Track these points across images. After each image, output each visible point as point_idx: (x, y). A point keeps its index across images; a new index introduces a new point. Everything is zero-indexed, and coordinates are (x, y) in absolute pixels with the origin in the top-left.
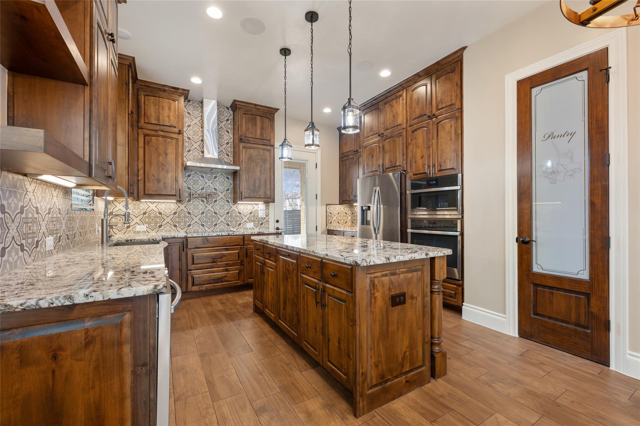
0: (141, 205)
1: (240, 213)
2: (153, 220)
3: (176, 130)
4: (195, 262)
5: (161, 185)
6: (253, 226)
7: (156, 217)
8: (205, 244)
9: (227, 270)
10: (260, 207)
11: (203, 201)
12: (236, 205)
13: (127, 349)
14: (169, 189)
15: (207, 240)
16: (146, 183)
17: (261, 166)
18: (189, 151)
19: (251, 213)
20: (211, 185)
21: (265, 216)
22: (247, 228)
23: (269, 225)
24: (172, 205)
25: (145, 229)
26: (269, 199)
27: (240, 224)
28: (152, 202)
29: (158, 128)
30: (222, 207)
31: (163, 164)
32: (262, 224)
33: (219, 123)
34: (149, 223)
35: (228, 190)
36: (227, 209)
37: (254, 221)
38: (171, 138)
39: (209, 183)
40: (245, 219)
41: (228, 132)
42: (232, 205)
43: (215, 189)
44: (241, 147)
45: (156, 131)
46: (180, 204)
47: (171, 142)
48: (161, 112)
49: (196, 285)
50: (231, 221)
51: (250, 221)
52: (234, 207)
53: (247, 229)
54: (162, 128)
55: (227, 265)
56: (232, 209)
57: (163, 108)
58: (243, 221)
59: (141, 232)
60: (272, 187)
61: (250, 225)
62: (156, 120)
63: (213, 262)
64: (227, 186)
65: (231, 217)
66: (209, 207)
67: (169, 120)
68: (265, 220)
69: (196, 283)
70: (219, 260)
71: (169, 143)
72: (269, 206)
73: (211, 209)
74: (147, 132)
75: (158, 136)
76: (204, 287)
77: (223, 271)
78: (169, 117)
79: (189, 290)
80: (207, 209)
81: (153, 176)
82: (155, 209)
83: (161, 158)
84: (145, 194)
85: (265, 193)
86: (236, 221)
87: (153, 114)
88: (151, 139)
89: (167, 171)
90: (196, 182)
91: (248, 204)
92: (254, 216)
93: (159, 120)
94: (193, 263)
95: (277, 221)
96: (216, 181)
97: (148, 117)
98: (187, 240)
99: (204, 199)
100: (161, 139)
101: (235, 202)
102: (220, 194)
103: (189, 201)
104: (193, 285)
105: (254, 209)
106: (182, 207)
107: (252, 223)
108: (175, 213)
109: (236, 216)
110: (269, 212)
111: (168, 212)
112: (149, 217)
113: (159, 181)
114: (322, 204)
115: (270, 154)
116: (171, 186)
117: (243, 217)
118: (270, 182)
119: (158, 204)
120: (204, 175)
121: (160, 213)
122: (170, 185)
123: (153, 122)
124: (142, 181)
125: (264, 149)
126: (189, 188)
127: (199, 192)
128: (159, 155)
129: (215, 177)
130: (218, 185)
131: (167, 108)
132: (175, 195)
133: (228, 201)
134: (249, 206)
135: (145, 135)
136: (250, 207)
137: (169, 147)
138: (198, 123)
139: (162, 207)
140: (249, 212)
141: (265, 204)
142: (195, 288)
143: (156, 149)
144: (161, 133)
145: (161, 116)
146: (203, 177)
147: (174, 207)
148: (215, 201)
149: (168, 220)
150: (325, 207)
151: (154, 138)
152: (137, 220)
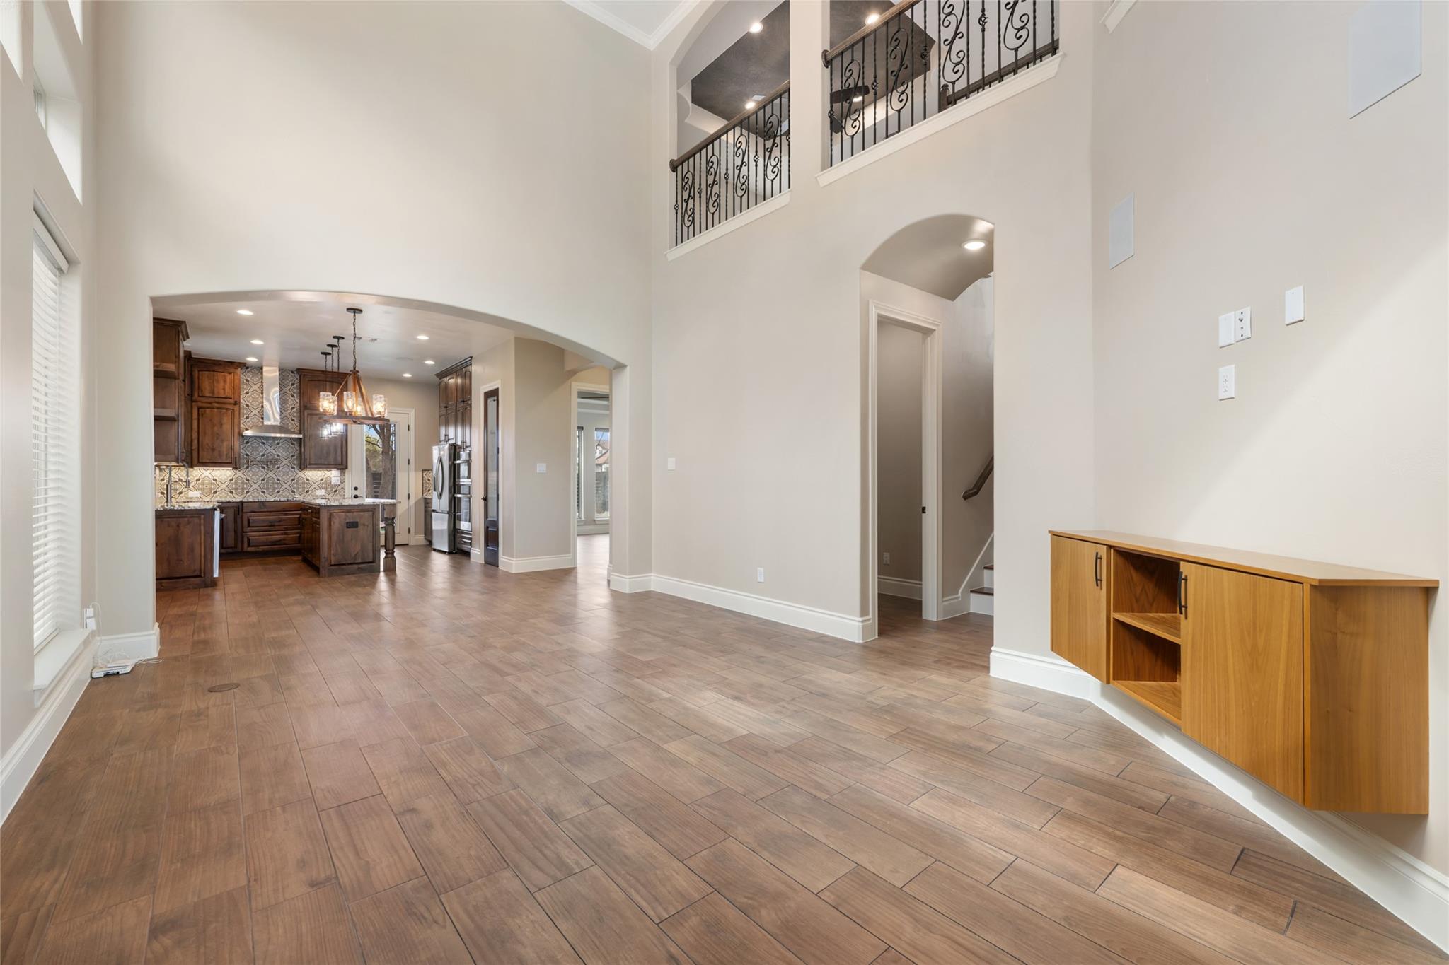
1: (308, 480)
2: (207, 486)
3: (232, 401)
4: (251, 525)
5: (216, 453)
6: (324, 494)
7: (210, 483)
8: (261, 508)
9: (285, 534)
10: (334, 475)
11: (263, 468)
12: (303, 472)
14: (224, 457)
15: (263, 505)
16: (200, 453)
18: (247, 418)
19: (322, 480)
20: (273, 452)
21: (339, 483)
23: (344, 492)
24: (228, 471)
25: (198, 496)
26: (342, 466)
27: (308, 491)
28: (207, 469)
29: (212, 400)
30: (286, 474)
31: (217, 434)
32: (336, 491)
33: (283, 387)
34: (203, 489)
35: (293, 456)
36: (292, 476)
37: (326, 488)
38: (227, 409)
39: (270, 449)
40: (315, 486)
41: (293, 396)
42: (298, 472)
43: (278, 456)
44: (306, 414)
45: (211, 403)
46: (236, 471)
47: (226, 412)
48: (215, 384)
49: (253, 546)
50: (297, 488)
51: (321, 488)
52: (301, 474)
53: (317, 496)
54: (217, 400)
55: (287, 529)
56: (298, 476)
57: (218, 382)
58: (312, 487)
59: (194, 498)
60: (344, 453)
61: (321, 492)
62: (210, 393)
63: (270, 526)
64: (291, 454)
65: (297, 483)
66: (271, 474)
67: (225, 392)
68: (340, 488)
69: (251, 545)
70: (276, 524)
71: (223, 414)
72: (344, 473)
73: (273, 476)
74: (200, 404)
75: (213, 408)
76: (261, 549)
77: (282, 534)
78: (224, 389)
79: (245, 550)
80: (268, 476)
81: (207, 444)
82: (210, 476)
83: (216, 428)
84: (199, 462)
85: (335, 459)
86: (304, 488)
87: (208, 387)
88: (205, 411)
89: (222, 441)
90: (255, 449)
91: (319, 470)
92: (326, 483)
93: (213, 393)
94: (249, 526)
95: (356, 489)
96: (279, 447)
97: (202, 391)
98: (242, 505)
99: (265, 466)
100: (215, 410)
101: (302, 468)
102: (283, 460)
103: (247, 467)
104: (249, 546)
105: (326, 476)
106: (239, 473)
107: (324, 490)
108: (231, 480)
109: (303, 483)
110: (345, 479)
111: (223, 479)
112: (203, 484)
113: (213, 450)
114: (416, 470)
116: (227, 454)
117: (312, 484)
118: (342, 448)
119: (212, 471)
121: (215, 480)
122: (225, 453)
123: (208, 395)
124: (196, 450)
126: (247, 455)
127: (258, 459)
128: (214, 425)
129: (278, 443)
130: (280, 452)
131: (222, 382)
132: (231, 463)
133: (293, 468)
134: (319, 472)
135: (200, 408)
136: (320, 474)
137: (225, 418)
138: (258, 390)
139: (216, 474)
140: (320, 479)
141: (339, 471)
142: (250, 549)
143: (211, 420)
144: (216, 405)
145: (215, 389)
146: (263, 443)
147: (230, 473)
148: (278, 468)
149: (224, 486)
150: (421, 473)
151: (208, 410)
152: (189, 487)
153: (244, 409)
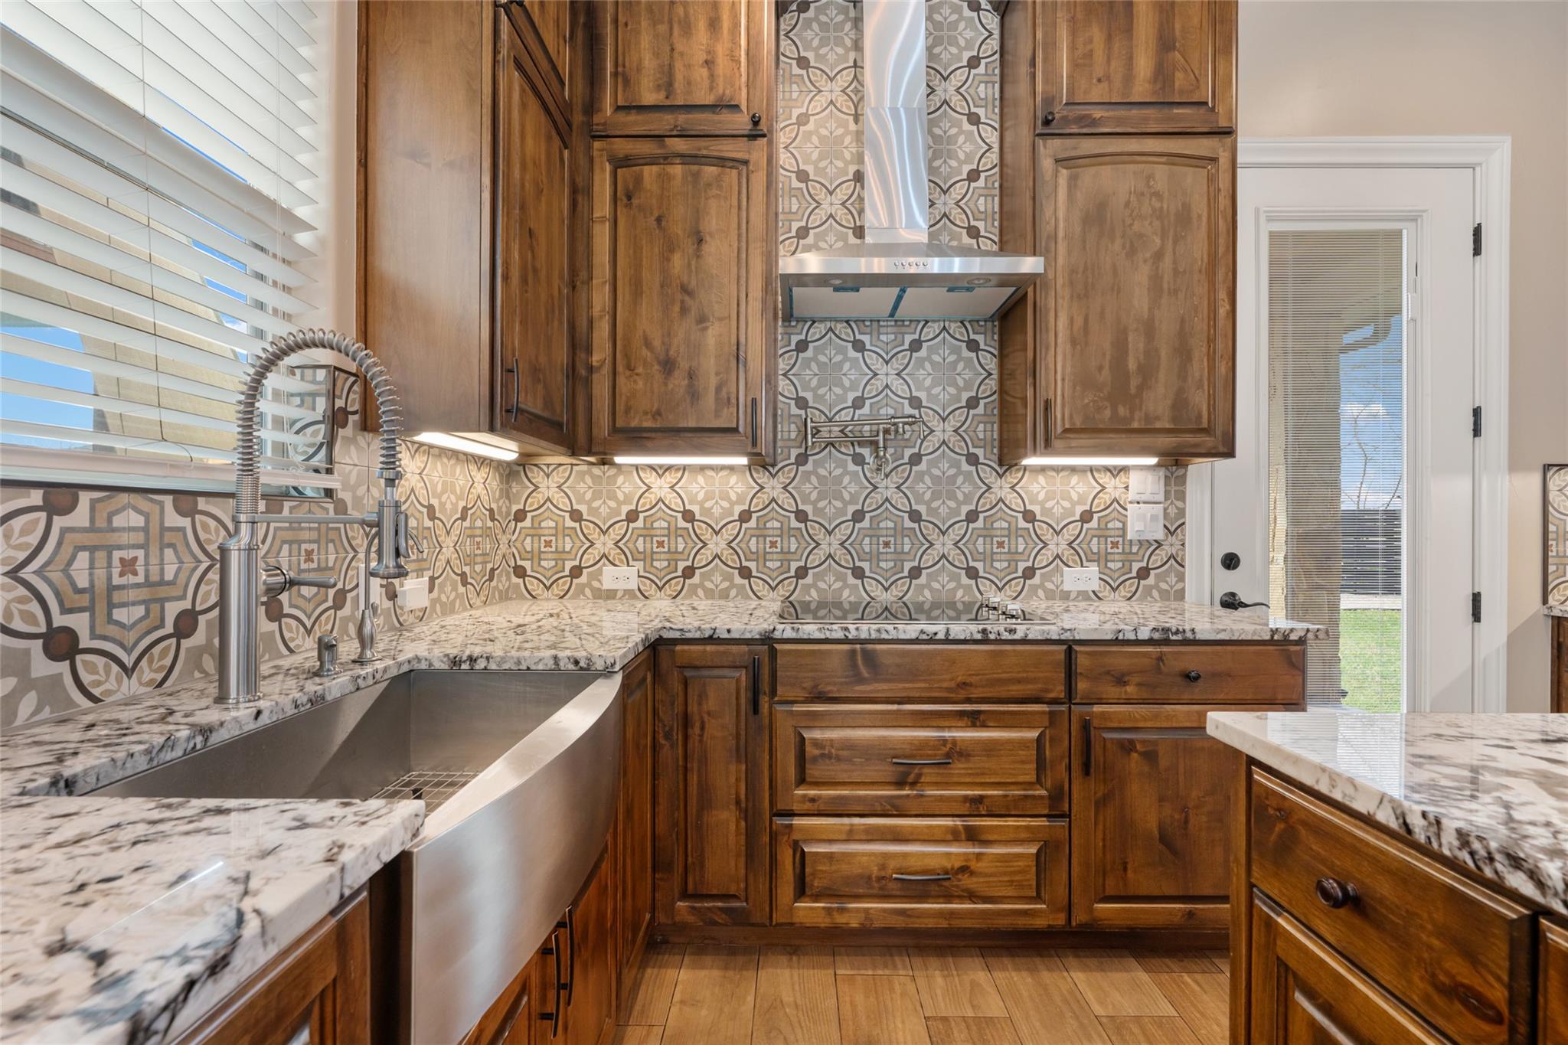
0: (620, 479)
1: (1029, 516)
2: (661, 544)
3: (741, 122)
4: (812, 772)
5: (679, 381)
6: (1095, 585)
7: (672, 532)
8: (861, 680)
10: (1134, 483)
11: (859, 460)
12: (1012, 478)
14: (709, 401)
15: (870, 658)
16: (621, 380)
17: (1159, 256)
18: (803, 233)
19: (1086, 517)
20: (897, 384)
21: (1160, 534)
22: (1069, 592)
23: (1181, 578)
24: (733, 479)
25: (633, 585)
26: (1203, 439)
27: (1029, 573)
28: (661, 466)
29: (663, 122)
30: (944, 488)
31: (685, 290)
32: (1143, 573)
33: (936, 81)
34: (647, 558)
35: (972, 403)
36: (967, 498)
37: (1102, 559)
38: (722, 161)
39: (887, 374)
40: (1058, 545)
41: (974, 119)
42: (991, 478)
43: (915, 402)
44: (1047, 164)
45: (659, 136)
46: (763, 477)
47: (718, 178)
48: (679, 47)
49: (816, 897)
50: (989, 558)
51: (1083, 558)
52: (1002, 488)
53: (1065, 596)
54: (682, 118)
55: (976, 806)
56: (992, 498)
57: (687, 28)
58: (1047, 555)
59: (619, 594)
60: (1221, 368)
61: (1083, 577)
62: (658, 88)
63: (900, 784)
64: (968, 386)
65: (987, 534)
66: (887, 488)
67: (712, 77)
68: (1162, 555)
69: (814, 884)
71: (709, 185)
72: (1181, 481)
73: (896, 498)
74: (622, 147)
75: (666, 159)
76: (855, 911)
77: (954, 836)
78: (709, 63)
79: (780, 916)
80: (878, 497)
81: (648, 344)
82: (671, 498)
83: (677, 261)
84: (616, 431)
85: (1180, 404)
86: (1013, 557)
87: (649, 62)
88: (638, 180)
89: (702, 319)
90: (830, 375)
91: (1073, 469)
92: (1102, 534)
93: (669, 86)
94: (802, 781)
95: (1231, 562)
96: (921, 362)
97: (627, 82)
98: (773, 654)
99: (866, 452)
100: (677, 170)
101: (1007, 457)
102: (934, 422)
103: (802, 459)
104: (802, 890)
105: (1105, 498)
106: (773, 487)
107: (1094, 569)
108: (745, 516)
109: (1013, 532)
110: (1182, 512)
111: (717, 511)
112: (648, 533)
113: (668, 366)
114: (1515, 465)
115: (1211, 179)
116: (718, 389)
117: (1048, 535)
118: (1211, 341)
119: (679, 475)
120: (866, 339)
121: (689, 516)
122: (713, 382)
123: (649, 98)
124: (606, 370)
125: (1172, 157)
126: (802, 403)
127: (845, 416)
128: (670, 247)
129: (916, 346)
130: (925, 383)
131: (701, 25)
132: (735, 430)
133: (973, 460)
134: (1074, 479)
135: (620, 163)
136: (1081, 488)
137: (713, 204)
138: (841, 100)
139: (694, 488)
140: (1079, 510)
141: (1162, 472)
142: (809, 911)
143: (659, 220)
144: (679, 145)
145: (679, 66)
146: (859, 346)
147: (740, 488)
148: (916, 459)
149: (717, 545)
150: (1536, 479)
151: (649, 172)
152: (604, 544)
153: (792, 192)
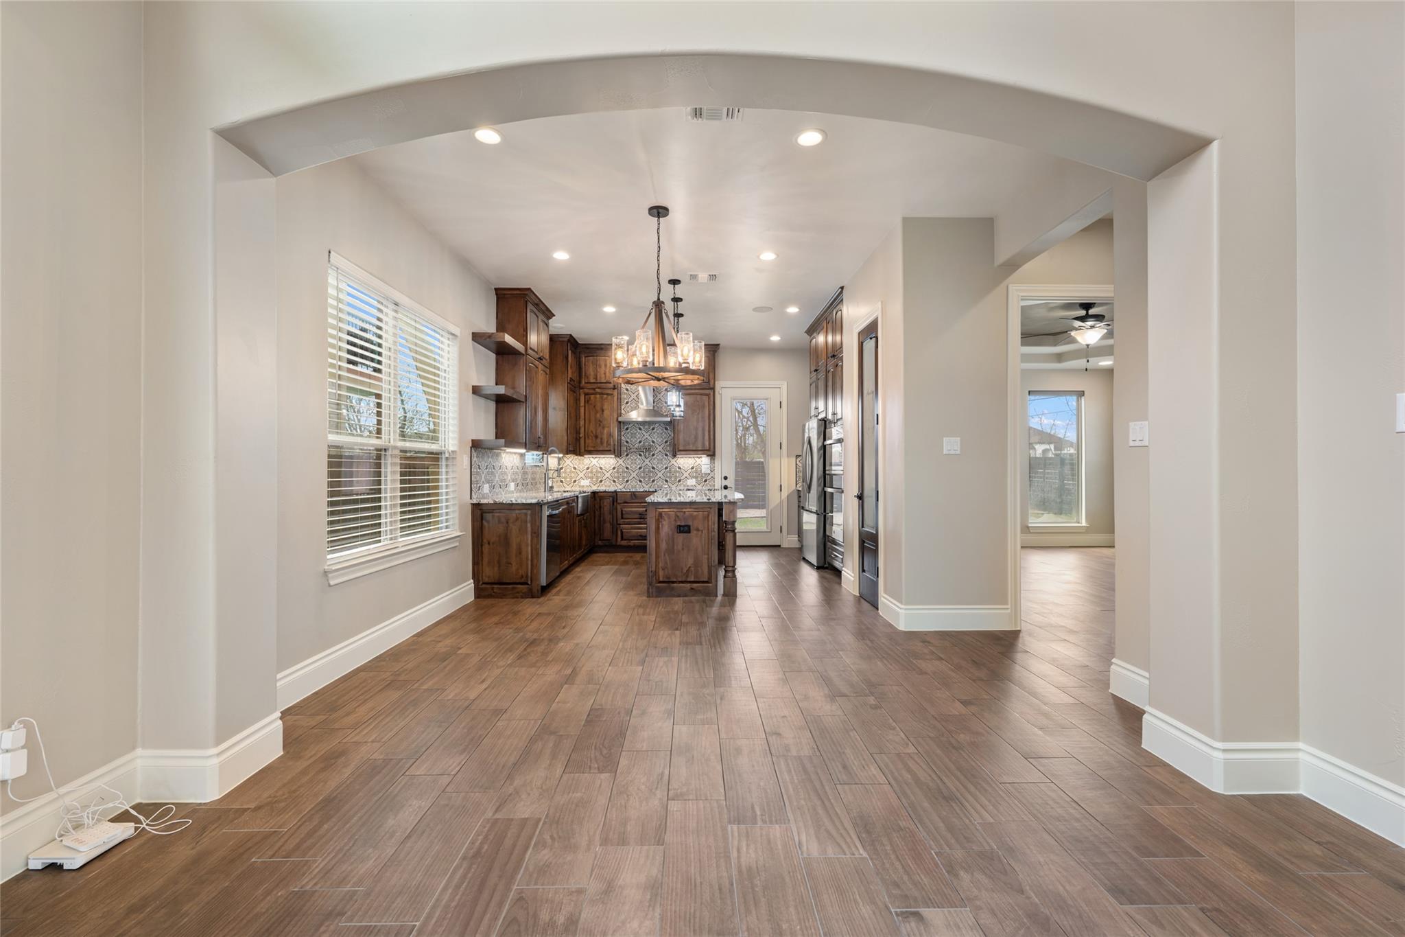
0: (585, 460)
1: (679, 468)
2: (595, 475)
3: (611, 386)
4: (624, 516)
5: (599, 440)
6: (695, 483)
7: (597, 472)
8: (633, 499)
10: (704, 461)
11: (640, 455)
12: (675, 459)
13: (529, 525)
14: (605, 444)
15: (635, 495)
16: (587, 440)
17: (698, 414)
18: (627, 403)
19: (692, 468)
20: (649, 437)
21: (709, 472)
23: (714, 482)
24: (611, 459)
25: (588, 484)
26: (711, 453)
27: (679, 481)
28: (593, 457)
29: (596, 385)
30: (660, 461)
31: (600, 421)
32: (706, 481)
34: (591, 478)
35: (666, 442)
36: (665, 464)
37: (696, 477)
38: (607, 394)
39: (647, 435)
40: (686, 474)
42: (671, 459)
43: (653, 442)
45: (594, 389)
46: (618, 459)
47: (607, 398)
48: (598, 370)
49: (625, 540)
50: (670, 477)
51: (692, 477)
52: (673, 461)
53: (688, 486)
54: (599, 385)
56: (671, 464)
57: (600, 367)
58: (684, 477)
59: (585, 486)
60: (712, 437)
61: (692, 482)
62: (594, 379)
63: (640, 519)
64: (665, 438)
65: (670, 472)
66: (647, 461)
67: (605, 377)
68: (710, 477)
69: (625, 537)
71: (605, 399)
72: (714, 459)
73: (649, 464)
74: (586, 391)
75: (597, 394)
76: (632, 543)
78: (605, 374)
79: (618, 544)
80: (645, 464)
81: (592, 432)
82: (597, 464)
83: (598, 415)
84: (585, 450)
85: (703, 444)
86: (676, 477)
87: (592, 373)
88: (590, 398)
89: (603, 428)
90: (633, 435)
91: (690, 457)
92: (696, 472)
93: (596, 379)
94: (622, 518)
95: (726, 478)
97: (587, 378)
98: (617, 494)
99: (642, 453)
100: (598, 396)
101: (674, 456)
102: (658, 446)
103: (627, 455)
104: (622, 539)
105: (697, 464)
106: (621, 461)
107: (694, 480)
108: (614, 468)
109: (676, 472)
110: (714, 467)
111: (607, 467)
112: (591, 472)
113: (596, 437)
114: (789, 456)
115: (709, 398)
116: (607, 442)
117: (684, 472)
118: (709, 432)
119: (598, 459)
120: (642, 427)
121: (601, 468)
122: (606, 440)
123: (592, 381)
124: (583, 438)
125: (701, 394)
126: (626, 442)
127: (636, 446)
128: (597, 412)
129: (653, 429)
130: (656, 437)
131: (603, 366)
132: (610, 451)
133: (666, 455)
134: (690, 459)
135: (586, 394)
136: (691, 462)
137: (606, 403)
139: (601, 461)
140: (691, 466)
141: (709, 458)
142: (624, 543)
143: (594, 406)
144: (598, 390)
145: (598, 374)
146: (640, 429)
147: (613, 462)
148: (653, 455)
149: (608, 475)
150: (794, 459)
151: (592, 396)
152: (581, 475)
153: (625, 393)
